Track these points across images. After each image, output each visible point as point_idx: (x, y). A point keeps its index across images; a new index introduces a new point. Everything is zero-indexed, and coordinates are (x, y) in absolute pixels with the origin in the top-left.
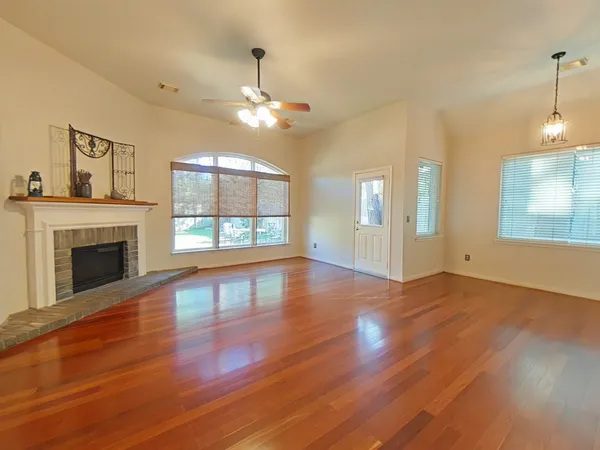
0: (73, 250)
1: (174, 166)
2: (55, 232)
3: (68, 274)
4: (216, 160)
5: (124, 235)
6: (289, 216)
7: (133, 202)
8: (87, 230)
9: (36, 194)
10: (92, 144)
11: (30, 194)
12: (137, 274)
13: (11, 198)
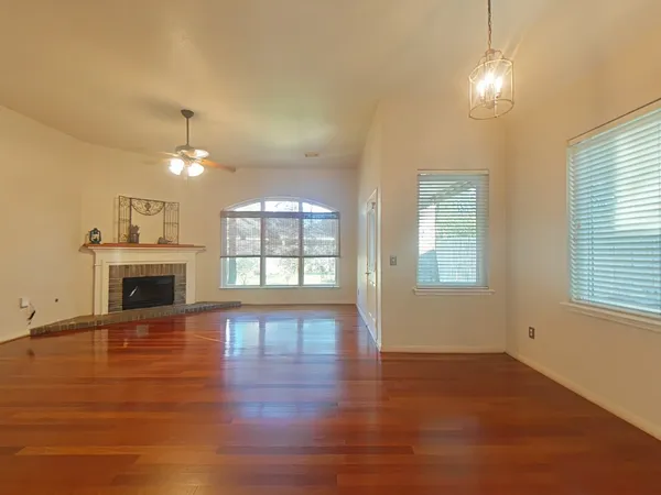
0: (124, 279)
1: (224, 214)
2: (110, 267)
3: (119, 296)
4: (263, 206)
5: (171, 271)
6: (339, 256)
7: (178, 246)
8: (137, 266)
9: (96, 242)
10: (148, 206)
11: (93, 243)
12: (184, 302)
13: (84, 245)
